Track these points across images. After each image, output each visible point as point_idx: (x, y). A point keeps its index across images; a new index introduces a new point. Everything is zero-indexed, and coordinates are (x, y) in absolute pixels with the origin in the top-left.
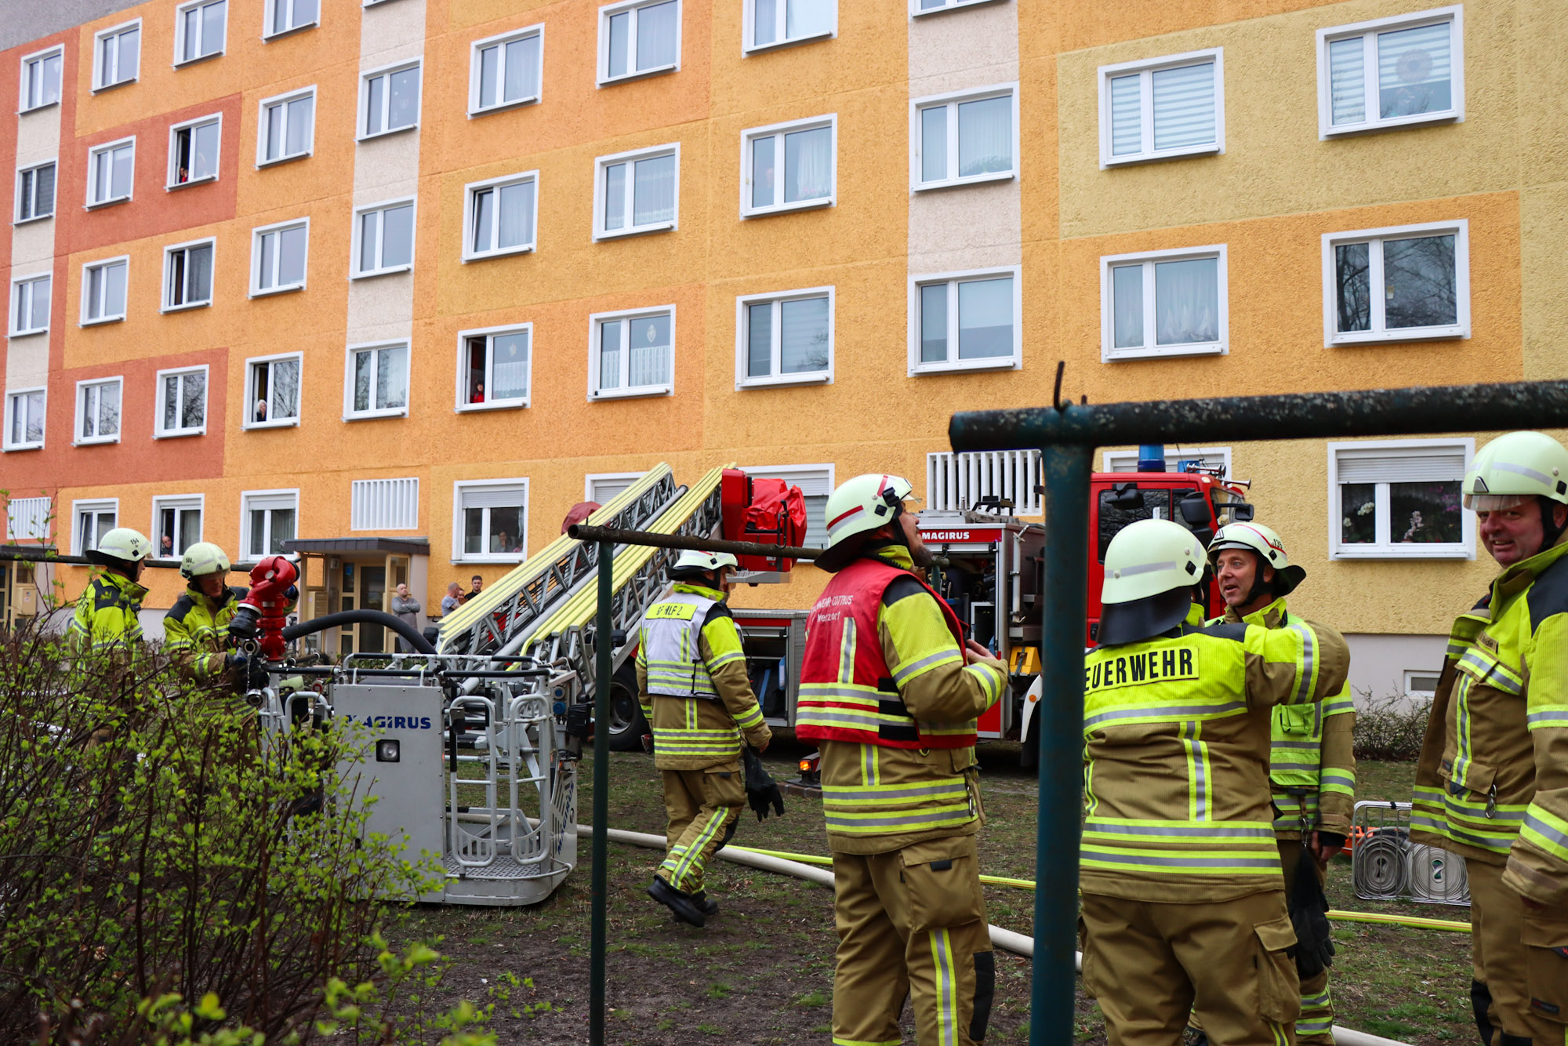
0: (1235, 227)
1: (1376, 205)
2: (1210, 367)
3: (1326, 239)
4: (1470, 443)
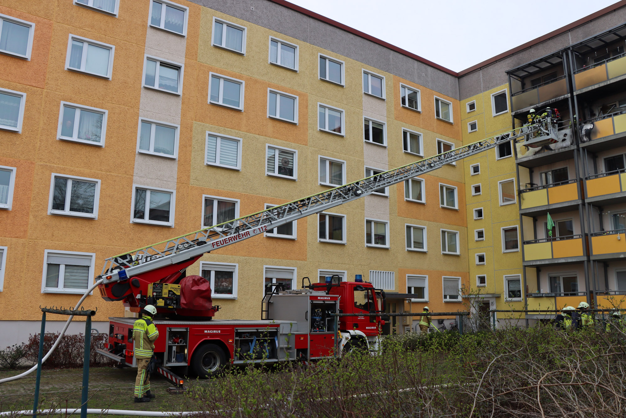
0: (242, 195)
1: (277, 198)
3: (265, 205)
4: (296, 269)
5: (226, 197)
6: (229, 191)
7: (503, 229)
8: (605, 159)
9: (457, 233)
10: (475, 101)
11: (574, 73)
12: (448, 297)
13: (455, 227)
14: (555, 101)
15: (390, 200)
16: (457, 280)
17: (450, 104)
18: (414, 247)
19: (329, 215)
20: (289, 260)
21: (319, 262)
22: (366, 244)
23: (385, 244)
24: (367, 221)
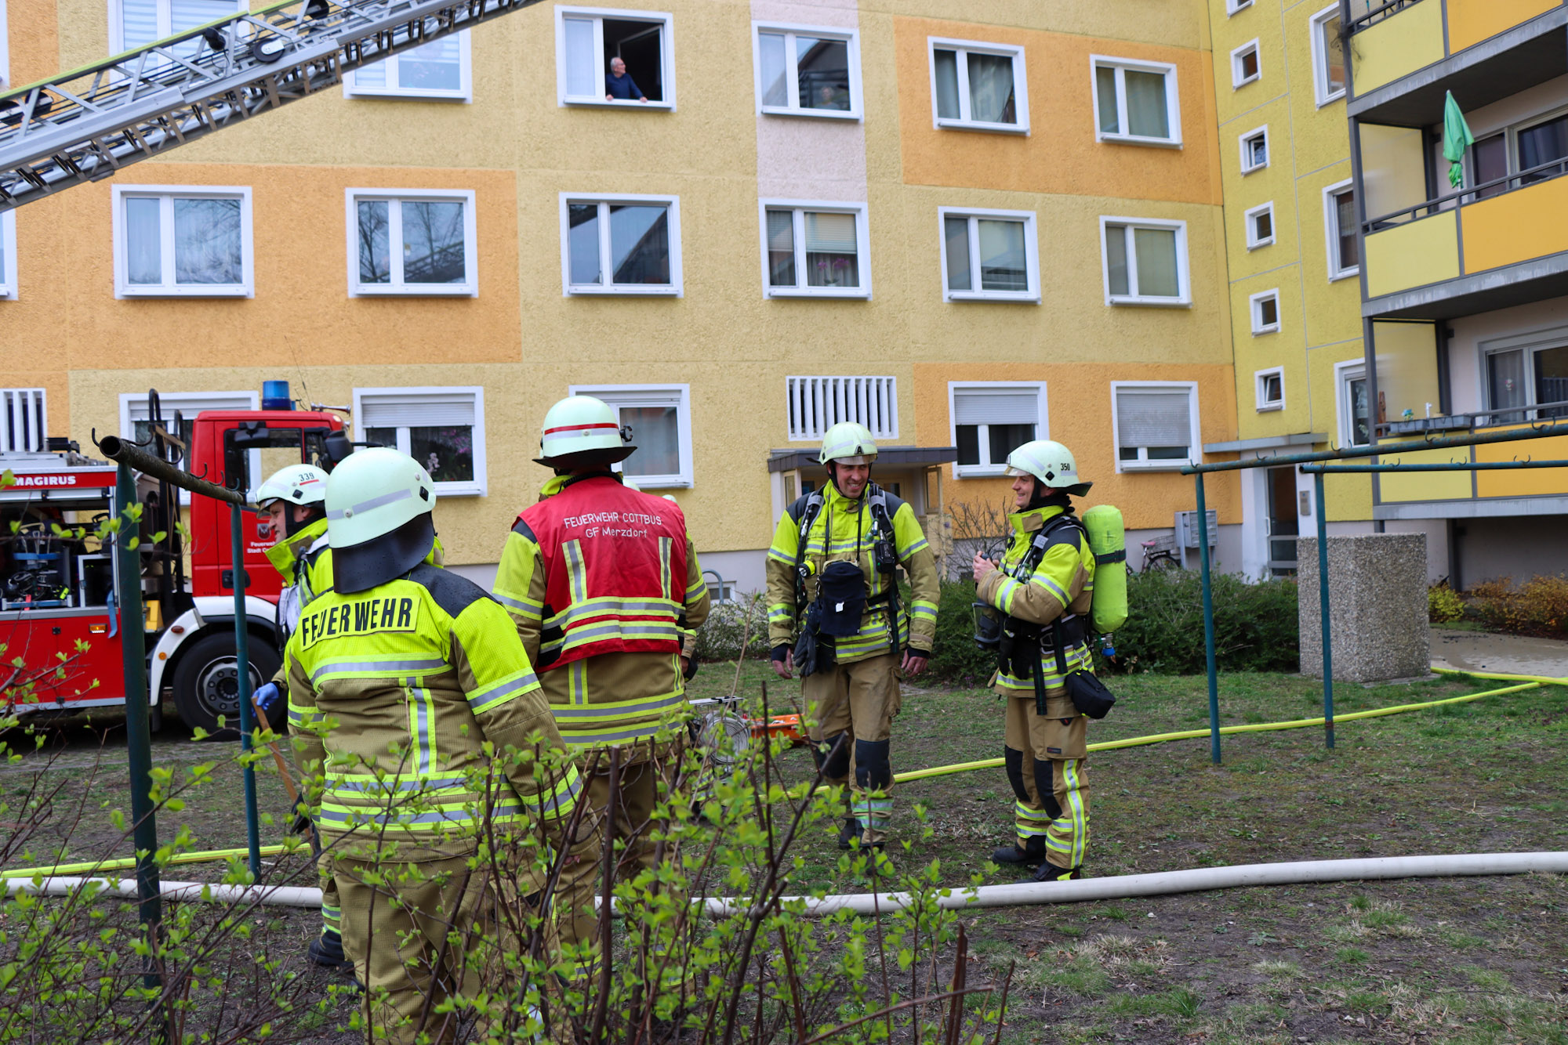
0: (260, 170)
1: (395, 167)
2: (234, 309)
3: (350, 193)
4: (479, 391)
5: (197, 183)
6: (209, 163)
7: (1331, 193)
9: (1178, 227)
12: (1142, 453)
13: (1167, 206)
15: (868, 132)
16: (1182, 394)
18: (985, 287)
19: (608, 202)
20: (449, 366)
21: (570, 361)
22: (767, 290)
23: (855, 283)
24: (772, 212)
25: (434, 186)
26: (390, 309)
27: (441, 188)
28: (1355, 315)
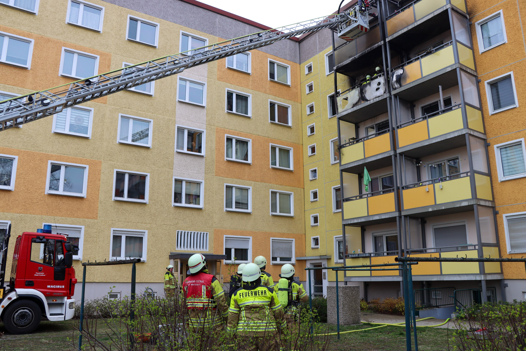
0: (22, 151)
1: (65, 155)
2: (7, 194)
3: (50, 162)
4: (83, 227)
7: (334, 188)
8: (422, 108)
9: (291, 194)
10: (312, 63)
11: (387, 19)
12: (278, 259)
13: (288, 188)
14: (370, 50)
15: (206, 160)
16: (290, 242)
17: (288, 67)
18: (236, 208)
19: (128, 173)
20: (75, 218)
21: (112, 220)
22: (173, 204)
23: (199, 204)
24: (176, 181)
25: (76, 163)
26: (58, 199)
27: (78, 163)
28: (340, 224)
